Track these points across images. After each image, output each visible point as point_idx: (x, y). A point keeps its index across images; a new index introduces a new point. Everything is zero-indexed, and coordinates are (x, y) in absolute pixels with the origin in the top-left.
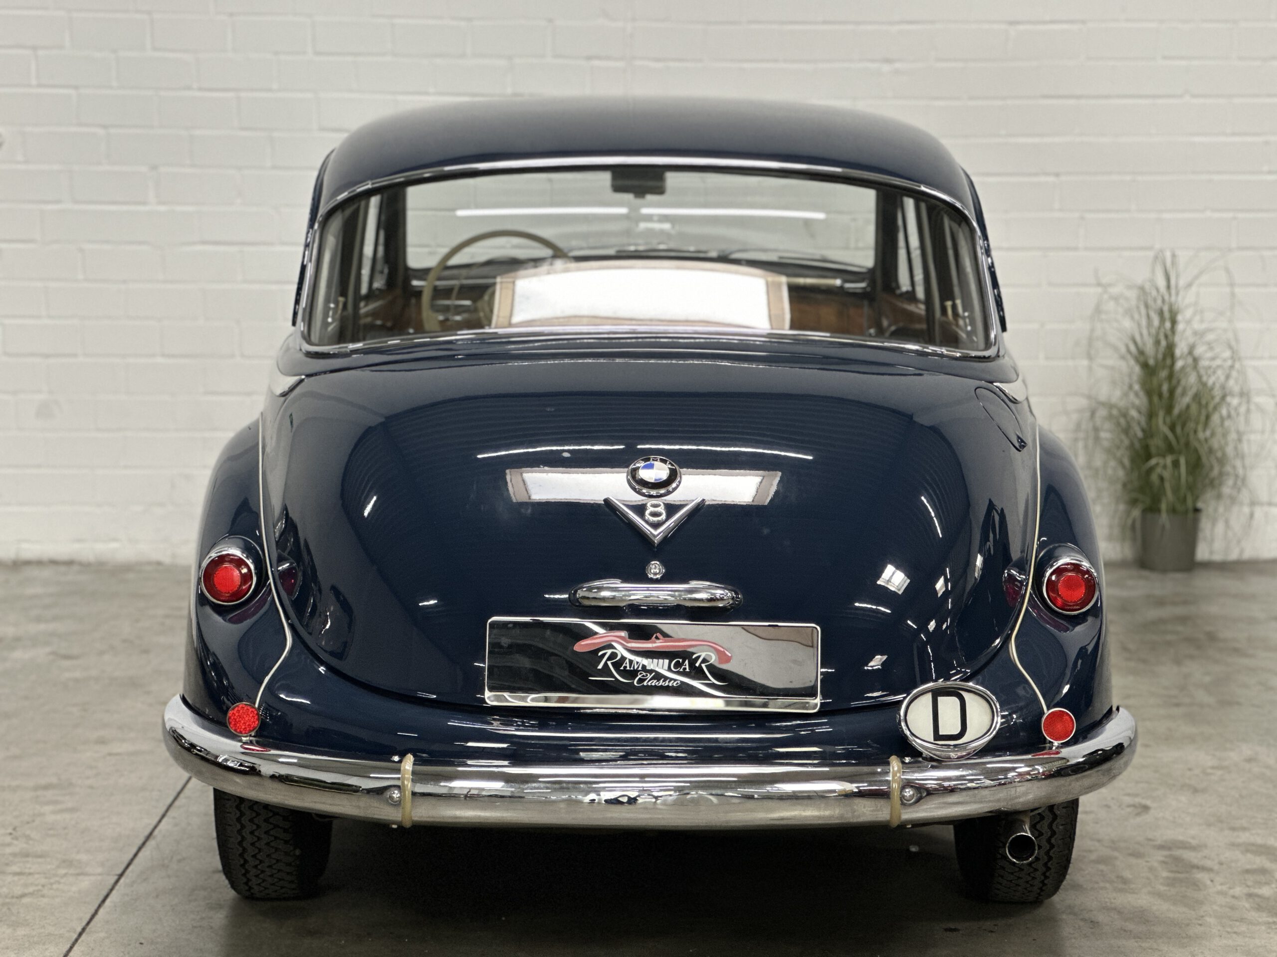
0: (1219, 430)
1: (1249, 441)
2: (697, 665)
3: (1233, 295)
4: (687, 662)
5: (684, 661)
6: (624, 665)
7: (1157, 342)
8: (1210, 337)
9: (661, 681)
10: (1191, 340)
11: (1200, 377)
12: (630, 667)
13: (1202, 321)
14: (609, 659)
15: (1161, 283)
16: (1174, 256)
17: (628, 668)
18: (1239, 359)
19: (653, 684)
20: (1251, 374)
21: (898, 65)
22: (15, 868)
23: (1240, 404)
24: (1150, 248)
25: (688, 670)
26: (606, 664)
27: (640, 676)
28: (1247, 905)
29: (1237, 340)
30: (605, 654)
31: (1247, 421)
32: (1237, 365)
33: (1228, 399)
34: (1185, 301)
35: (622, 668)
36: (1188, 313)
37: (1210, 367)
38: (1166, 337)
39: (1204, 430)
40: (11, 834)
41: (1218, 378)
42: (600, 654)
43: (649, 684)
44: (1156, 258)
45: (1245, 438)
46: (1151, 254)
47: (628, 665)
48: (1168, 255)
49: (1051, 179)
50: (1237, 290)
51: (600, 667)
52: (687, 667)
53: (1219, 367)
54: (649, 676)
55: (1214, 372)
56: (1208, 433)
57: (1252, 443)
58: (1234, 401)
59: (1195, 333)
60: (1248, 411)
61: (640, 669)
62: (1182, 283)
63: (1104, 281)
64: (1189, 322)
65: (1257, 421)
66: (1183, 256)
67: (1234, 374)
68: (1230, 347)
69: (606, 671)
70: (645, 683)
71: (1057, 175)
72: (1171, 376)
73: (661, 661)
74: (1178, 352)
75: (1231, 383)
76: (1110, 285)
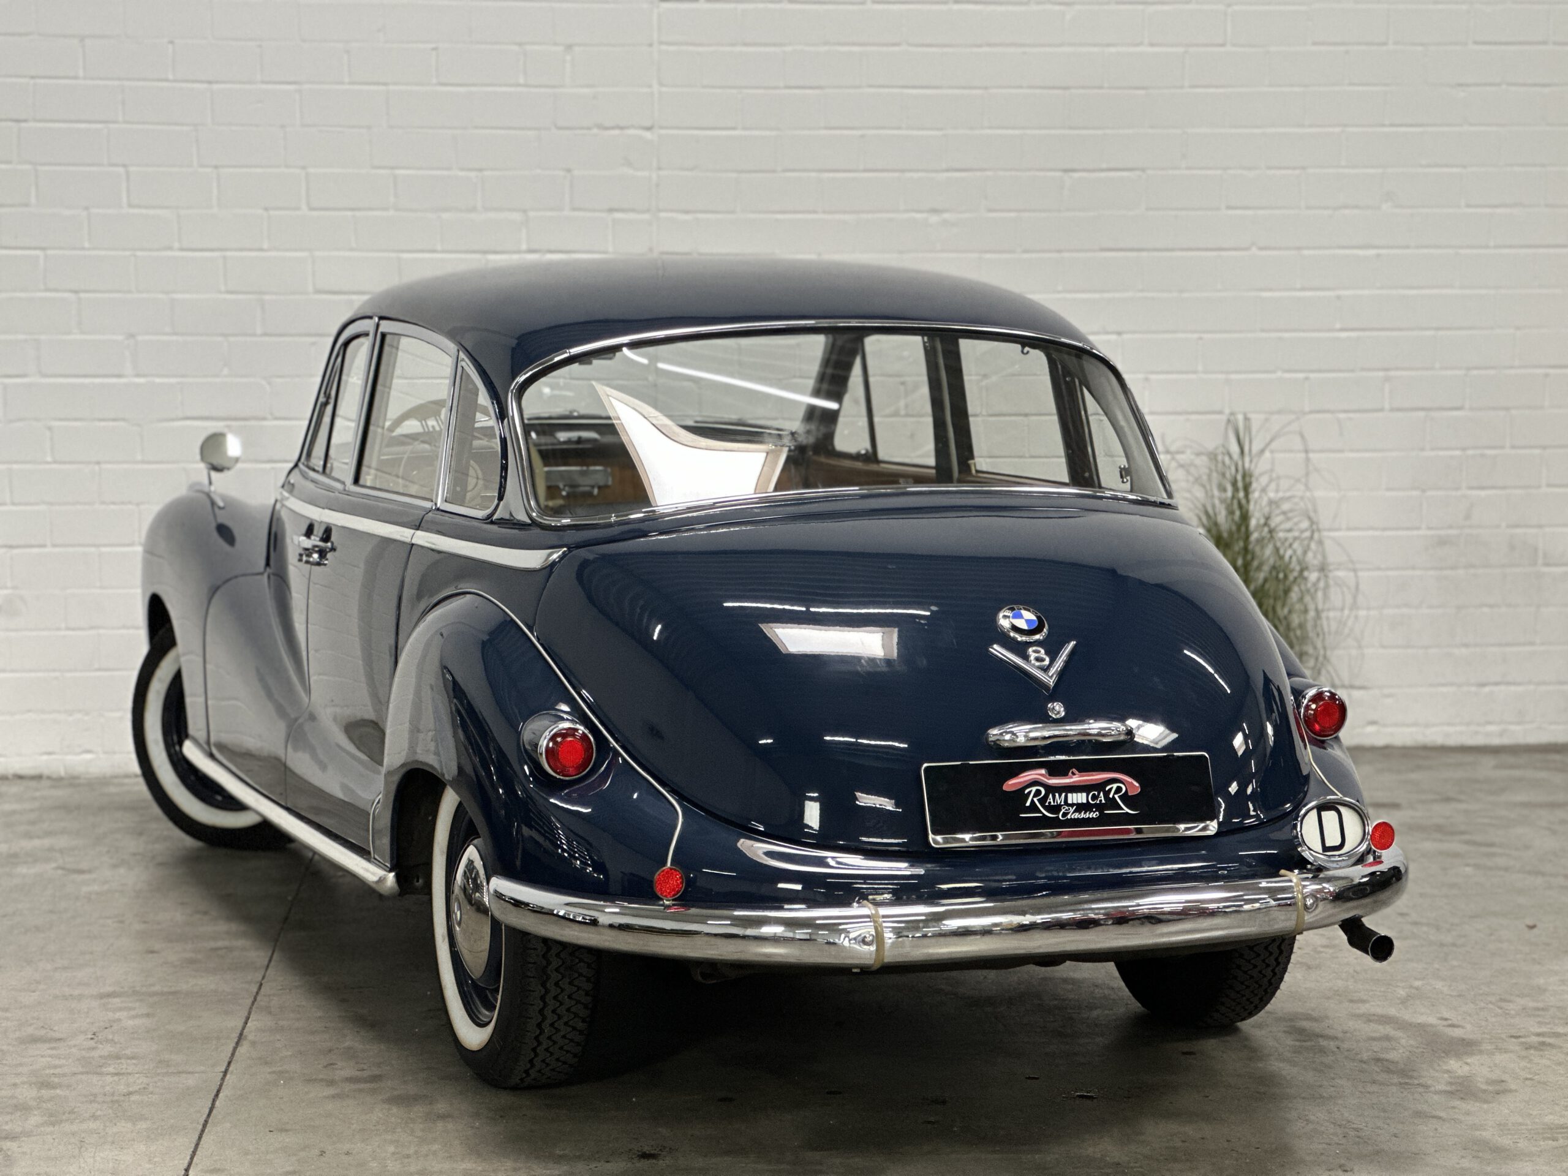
0: (1298, 607)
1: (1328, 618)
2: (1111, 796)
3: (1308, 460)
4: (1102, 794)
5: (1099, 794)
6: (1048, 801)
7: (1231, 513)
8: (1286, 506)
9: (1083, 813)
10: (1266, 510)
11: (1277, 550)
12: (1054, 802)
13: (1277, 491)
14: (1035, 796)
15: (1235, 449)
16: (1247, 419)
17: (1052, 804)
18: (1319, 530)
19: (1076, 817)
20: (1328, 544)
21: (946, 216)
22: (111, 1069)
23: (1319, 580)
24: (1220, 412)
25: (1103, 801)
26: (1033, 800)
27: (1063, 810)
28: (1376, 1069)
29: (1315, 511)
30: (1030, 792)
31: (1326, 597)
32: (1316, 535)
33: (1306, 574)
34: (1260, 467)
35: (1047, 804)
36: (1264, 480)
37: (1286, 539)
38: (1240, 506)
39: (1283, 605)
40: (92, 1039)
41: (1295, 551)
42: (1026, 791)
43: (1073, 817)
44: (1229, 421)
45: (1324, 615)
46: (1224, 418)
47: (1052, 801)
48: (1240, 417)
49: (1114, 337)
50: (1311, 455)
51: (1028, 804)
52: (1103, 798)
53: (1295, 539)
54: (1072, 810)
55: (1291, 545)
56: (1286, 611)
57: (1331, 619)
58: (1313, 576)
59: (1271, 502)
60: (1327, 587)
61: (1062, 803)
62: (1256, 448)
63: (1173, 448)
64: (1264, 490)
65: (1336, 596)
66: (1256, 419)
67: (1313, 546)
68: (1309, 518)
69: (1033, 808)
70: (1069, 817)
71: (1119, 333)
72: (1246, 550)
73: (1079, 794)
74: (1253, 523)
75: (1310, 555)
76: (1178, 452)
